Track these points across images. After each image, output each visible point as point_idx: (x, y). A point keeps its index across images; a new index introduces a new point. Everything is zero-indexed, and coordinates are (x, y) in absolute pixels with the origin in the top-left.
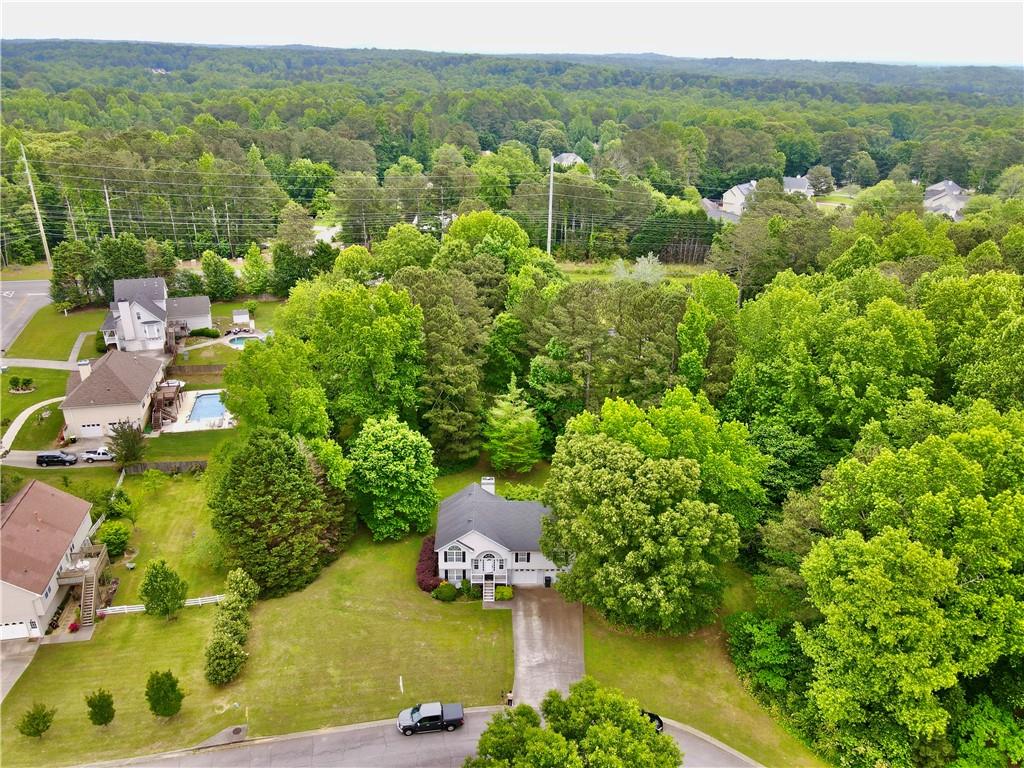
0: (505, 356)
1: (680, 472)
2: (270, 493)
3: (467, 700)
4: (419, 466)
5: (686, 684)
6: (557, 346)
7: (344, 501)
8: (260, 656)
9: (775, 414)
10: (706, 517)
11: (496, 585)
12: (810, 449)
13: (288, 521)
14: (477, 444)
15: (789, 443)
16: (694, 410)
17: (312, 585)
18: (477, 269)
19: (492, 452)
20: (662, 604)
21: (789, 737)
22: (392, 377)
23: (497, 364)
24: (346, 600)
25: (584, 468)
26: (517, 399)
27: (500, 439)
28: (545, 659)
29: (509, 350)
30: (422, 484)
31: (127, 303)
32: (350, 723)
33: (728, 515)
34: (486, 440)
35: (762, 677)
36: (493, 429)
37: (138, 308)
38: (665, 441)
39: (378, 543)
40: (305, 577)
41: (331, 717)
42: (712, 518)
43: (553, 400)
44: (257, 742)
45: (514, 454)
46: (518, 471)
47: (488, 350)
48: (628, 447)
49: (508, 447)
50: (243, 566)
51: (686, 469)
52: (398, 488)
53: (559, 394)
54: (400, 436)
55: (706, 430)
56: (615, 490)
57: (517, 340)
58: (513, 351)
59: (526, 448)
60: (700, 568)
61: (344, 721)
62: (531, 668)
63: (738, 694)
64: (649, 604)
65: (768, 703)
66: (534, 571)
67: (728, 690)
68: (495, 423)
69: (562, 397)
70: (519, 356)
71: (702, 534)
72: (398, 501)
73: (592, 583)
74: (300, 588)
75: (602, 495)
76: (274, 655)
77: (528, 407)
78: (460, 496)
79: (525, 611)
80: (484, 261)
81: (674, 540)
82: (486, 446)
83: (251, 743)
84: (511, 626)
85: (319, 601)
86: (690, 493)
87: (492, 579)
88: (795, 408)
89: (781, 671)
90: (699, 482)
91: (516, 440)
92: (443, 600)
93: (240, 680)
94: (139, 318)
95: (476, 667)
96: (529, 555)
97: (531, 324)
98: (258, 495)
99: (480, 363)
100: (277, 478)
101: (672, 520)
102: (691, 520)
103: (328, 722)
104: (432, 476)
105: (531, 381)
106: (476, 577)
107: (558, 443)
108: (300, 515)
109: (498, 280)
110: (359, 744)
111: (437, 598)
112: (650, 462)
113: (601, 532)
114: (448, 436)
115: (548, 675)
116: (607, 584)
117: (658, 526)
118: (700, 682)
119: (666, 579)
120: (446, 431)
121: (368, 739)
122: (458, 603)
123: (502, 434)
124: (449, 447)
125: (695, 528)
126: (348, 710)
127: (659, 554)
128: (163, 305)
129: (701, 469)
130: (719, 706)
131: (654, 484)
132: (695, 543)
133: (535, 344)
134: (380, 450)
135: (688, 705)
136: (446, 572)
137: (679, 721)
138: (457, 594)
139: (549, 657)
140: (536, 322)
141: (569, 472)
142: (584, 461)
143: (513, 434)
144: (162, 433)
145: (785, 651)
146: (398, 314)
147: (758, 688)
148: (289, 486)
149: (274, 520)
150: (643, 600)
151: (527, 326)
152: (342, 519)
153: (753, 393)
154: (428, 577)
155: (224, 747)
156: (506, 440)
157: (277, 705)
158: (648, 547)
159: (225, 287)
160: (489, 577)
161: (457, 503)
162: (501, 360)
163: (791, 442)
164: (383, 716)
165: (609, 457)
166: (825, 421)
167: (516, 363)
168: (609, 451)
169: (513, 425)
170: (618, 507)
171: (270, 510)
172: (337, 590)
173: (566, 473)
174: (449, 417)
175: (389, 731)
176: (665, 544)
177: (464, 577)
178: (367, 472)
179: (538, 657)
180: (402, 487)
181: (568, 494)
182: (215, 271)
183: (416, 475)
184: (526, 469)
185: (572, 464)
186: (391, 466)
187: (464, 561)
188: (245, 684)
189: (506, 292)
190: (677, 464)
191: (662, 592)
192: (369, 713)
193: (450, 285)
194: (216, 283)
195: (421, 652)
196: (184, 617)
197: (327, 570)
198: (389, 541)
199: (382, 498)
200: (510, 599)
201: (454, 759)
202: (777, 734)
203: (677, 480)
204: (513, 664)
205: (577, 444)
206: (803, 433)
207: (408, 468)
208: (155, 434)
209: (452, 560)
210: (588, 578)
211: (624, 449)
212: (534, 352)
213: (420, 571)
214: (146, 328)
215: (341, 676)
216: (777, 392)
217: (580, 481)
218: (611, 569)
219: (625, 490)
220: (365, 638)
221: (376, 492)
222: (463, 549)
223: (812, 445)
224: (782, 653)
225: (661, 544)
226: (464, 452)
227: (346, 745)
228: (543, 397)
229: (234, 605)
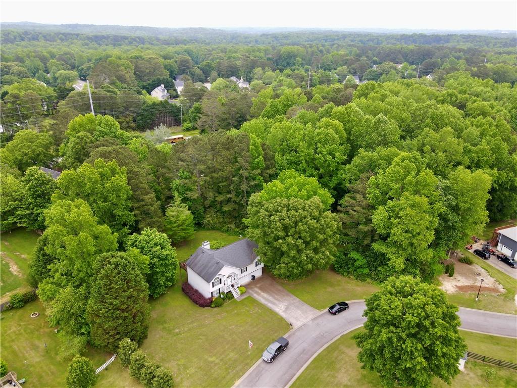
6: (185, 173)
11: (238, 288)
17: (148, 333)
24: (173, 330)
26: (180, 204)
28: (286, 306)
35: (359, 272)
41: (234, 376)
62: (285, 312)
63: (353, 282)
66: (247, 275)
67: (348, 283)
78: (198, 256)
79: (256, 293)
84: (257, 301)
87: (235, 286)
89: (365, 266)
92: (218, 306)
96: (247, 267)
106: (227, 289)
111: (215, 307)
115: (293, 310)
118: (339, 285)
122: (225, 304)
126: (238, 369)
130: (353, 289)
135: (346, 294)
137: (350, 300)
138: (223, 300)
147: (357, 277)
154: (204, 300)
161: (198, 259)
172: (164, 328)
175: (263, 366)
177: (219, 292)
179: (282, 306)
187: (222, 283)
192: (247, 364)
195: (237, 330)
200: (247, 291)
201: (298, 359)
204: (277, 314)
209: (216, 285)
215: (217, 358)
222: (221, 277)
227: (253, 382)
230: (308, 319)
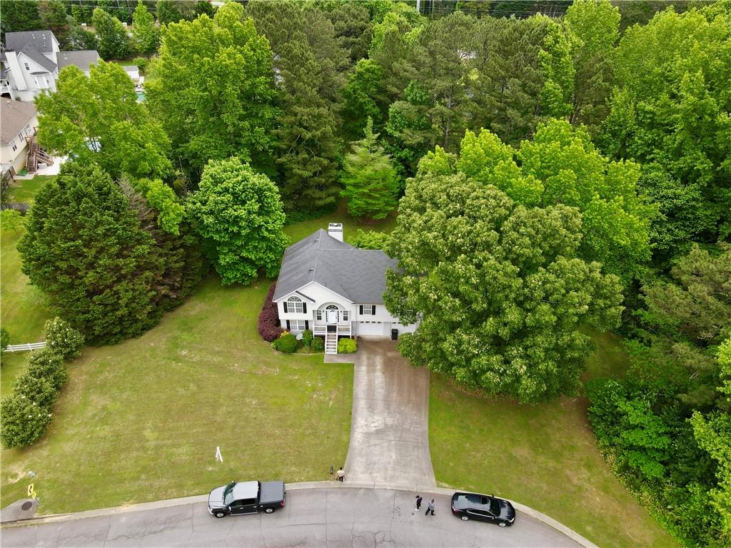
0: (365, 103)
1: (559, 223)
2: (80, 237)
3: (292, 473)
4: (264, 211)
5: (541, 459)
6: (415, 90)
7: (182, 246)
8: (73, 413)
9: (652, 160)
10: (588, 279)
11: (340, 337)
12: (694, 199)
13: (106, 268)
14: (333, 190)
15: (670, 192)
16: (577, 145)
17: (150, 332)
18: (342, 18)
19: (348, 199)
20: (524, 382)
21: (664, 532)
22: (242, 118)
23: (357, 112)
24: (183, 348)
25: (436, 214)
26: (373, 145)
27: (356, 186)
28: (386, 424)
29: (369, 96)
30: (267, 229)
31: (14, 53)
32: (157, 499)
33: (614, 276)
34: (343, 186)
35: (633, 459)
36: (349, 176)
37: (25, 59)
38: (538, 186)
39: (227, 287)
40: (140, 325)
41: (136, 492)
42: (593, 280)
43: (411, 148)
44: (46, 520)
45: (370, 201)
46: (374, 217)
47: (348, 96)
48: (491, 190)
49: (364, 194)
50: (61, 315)
51: (565, 218)
52: (239, 233)
53: (416, 141)
54: (240, 178)
55: (590, 170)
56: (476, 245)
57: (377, 86)
58: (374, 99)
59: (383, 195)
60: (573, 340)
61: (150, 496)
62: (368, 435)
63: (601, 473)
64: (508, 380)
65: (637, 488)
66: (379, 324)
67: (589, 466)
68: (350, 169)
69: (419, 144)
70: (379, 103)
71: (581, 300)
72: (242, 247)
73: (441, 349)
74: (135, 335)
75: (456, 250)
76: (90, 412)
77: (385, 153)
78: (306, 243)
79: (368, 365)
80: (349, 10)
81: (545, 307)
82: (342, 193)
83: (40, 521)
84: (352, 383)
85: (153, 349)
86: (568, 249)
87: (335, 331)
88: (678, 153)
89: (657, 455)
90: (580, 236)
91: (372, 186)
92: (284, 352)
93: (45, 442)
94: (28, 68)
95: (307, 432)
96: (374, 307)
97: (390, 68)
98: (67, 239)
99: (337, 107)
100: (86, 221)
101: (544, 283)
102: (567, 283)
103: (131, 497)
104: (278, 222)
105: (389, 129)
106: (318, 328)
107: (409, 185)
108: (121, 262)
109: (362, 29)
110: (162, 527)
111: (277, 349)
112: (522, 211)
113: (456, 295)
114: (304, 182)
115: (386, 444)
116: (457, 354)
117: (526, 290)
118: (557, 456)
119: (530, 352)
120: (300, 176)
121: (172, 521)
122: (299, 354)
123: (358, 181)
124: (304, 192)
125: (572, 293)
126: (157, 483)
127: (524, 323)
128: (53, 57)
129: (583, 219)
130: (580, 488)
131: (527, 241)
132: (571, 311)
133: (395, 90)
134: (220, 193)
135: (545, 487)
136: (288, 322)
137: (534, 507)
138: (296, 346)
139: (390, 421)
140: (396, 65)
141: (418, 220)
142: (436, 206)
143: (369, 180)
144: (36, 176)
145: (666, 433)
146: (242, 46)
147: (625, 468)
148: (100, 230)
149: (91, 266)
150: (501, 375)
151: (388, 72)
152: (182, 264)
153: (630, 135)
154: (270, 327)
155: (9, 525)
156: (362, 187)
157: (77, 475)
158: (513, 315)
159: (118, 45)
160: (332, 329)
161: (301, 249)
162: (361, 107)
163: (673, 190)
164: (197, 491)
165: (468, 201)
166: (714, 168)
167: (376, 110)
168: (469, 194)
169: (368, 171)
170: (479, 266)
171: (82, 255)
172: (176, 338)
173: (414, 221)
174: (304, 163)
175: (200, 510)
176: (532, 310)
177: (307, 328)
178: (205, 216)
179: (378, 421)
180: (243, 232)
181: (418, 248)
182: (107, 29)
183: (259, 220)
184: (382, 216)
185: (422, 210)
186: (230, 211)
187: (305, 312)
188: (49, 447)
189: (370, 39)
190: (555, 214)
191: (525, 367)
192: (180, 486)
193: (304, 19)
194: (108, 40)
195: (250, 412)
196: (11, 363)
197: (170, 315)
198: (237, 285)
199: (225, 244)
200: (354, 352)
202: (650, 529)
203: (555, 232)
204: (349, 429)
205: (430, 186)
206: (685, 181)
207: (249, 213)
208: (29, 177)
209: (292, 311)
210: (436, 343)
211: (488, 192)
212: (393, 98)
213: (263, 320)
214: (36, 78)
215: (157, 439)
216: (658, 135)
217: (430, 230)
218: (465, 337)
219: (488, 246)
220: (193, 394)
221: (216, 237)
222: (304, 300)
223: (696, 195)
224: (659, 435)
225: (528, 311)
226: (320, 198)
227: (147, 528)
228: (402, 146)
229: (41, 359)
230: (391, 485)
